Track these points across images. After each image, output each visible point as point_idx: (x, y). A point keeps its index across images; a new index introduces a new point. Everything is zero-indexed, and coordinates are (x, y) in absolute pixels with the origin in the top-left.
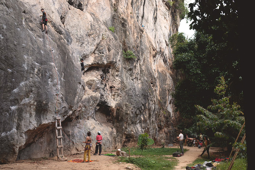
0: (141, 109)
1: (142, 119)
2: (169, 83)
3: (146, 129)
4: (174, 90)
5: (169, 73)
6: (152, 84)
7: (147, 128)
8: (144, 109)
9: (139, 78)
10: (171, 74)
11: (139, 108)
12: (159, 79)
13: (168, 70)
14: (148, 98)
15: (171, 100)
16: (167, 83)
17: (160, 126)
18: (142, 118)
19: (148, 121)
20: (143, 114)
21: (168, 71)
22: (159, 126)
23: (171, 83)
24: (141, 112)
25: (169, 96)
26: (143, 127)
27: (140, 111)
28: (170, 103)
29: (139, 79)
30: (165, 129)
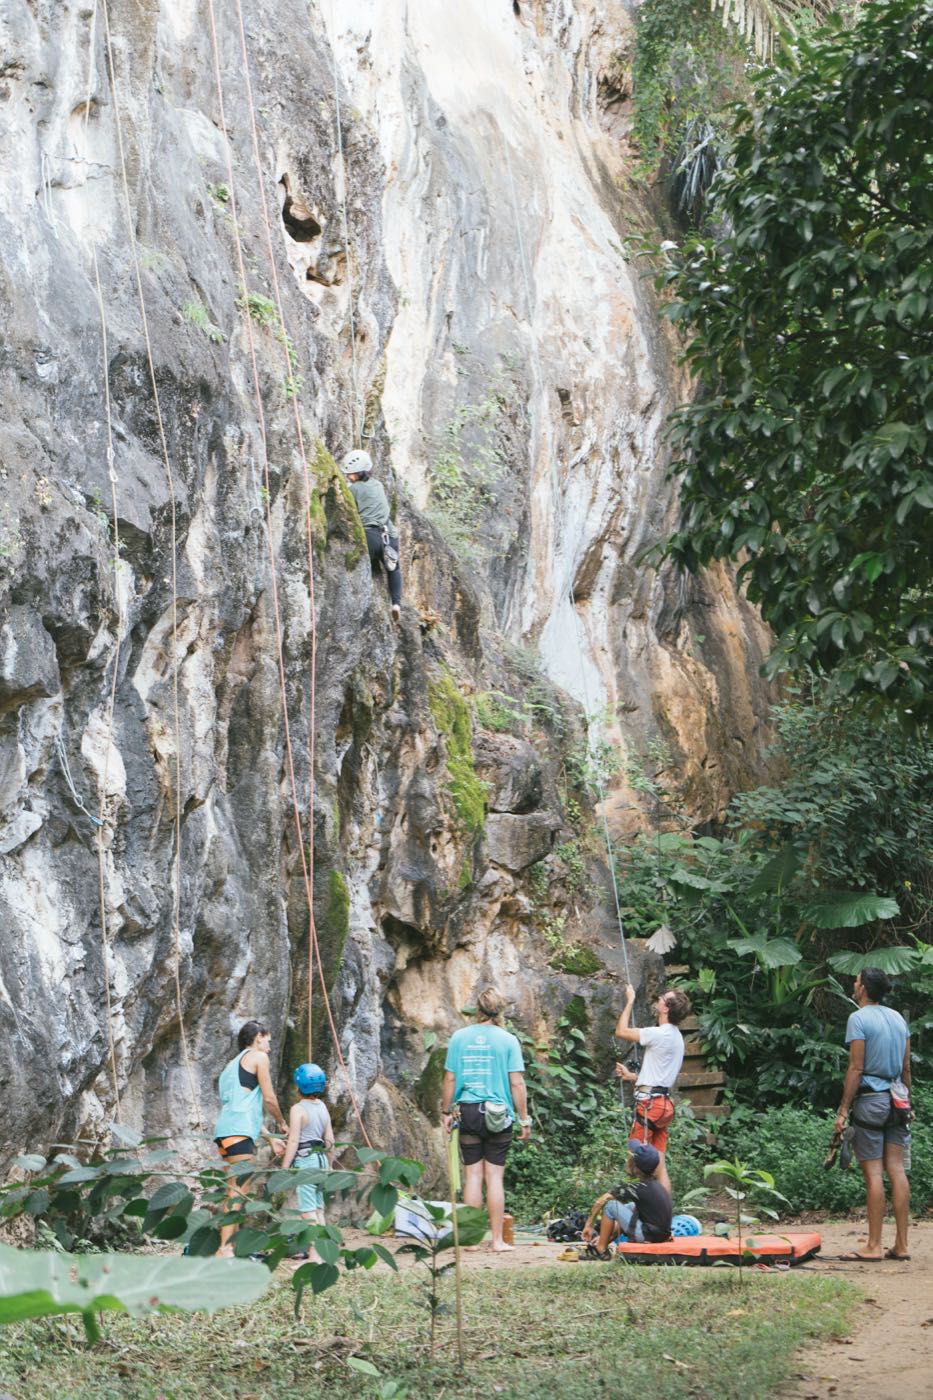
0: (93, 600)
1: (112, 773)
2: (573, 292)
3: (164, 947)
4: (644, 400)
5: (577, 165)
6: (304, 231)
7: (183, 940)
8: (147, 617)
9: (68, 90)
10: (603, 169)
11: (39, 588)
12: (427, 200)
13: (573, 109)
14: (215, 445)
15: (599, 541)
16: (544, 291)
17: (418, 913)
18: (97, 762)
19: (213, 824)
20: (126, 698)
21: (567, 131)
22: (405, 913)
23: (597, 300)
24: (93, 667)
25: (574, 490)
26: (117, 921)
27: (70, 644)
28: (580, 596)
29: (79, 108)
30: (495, 964)
